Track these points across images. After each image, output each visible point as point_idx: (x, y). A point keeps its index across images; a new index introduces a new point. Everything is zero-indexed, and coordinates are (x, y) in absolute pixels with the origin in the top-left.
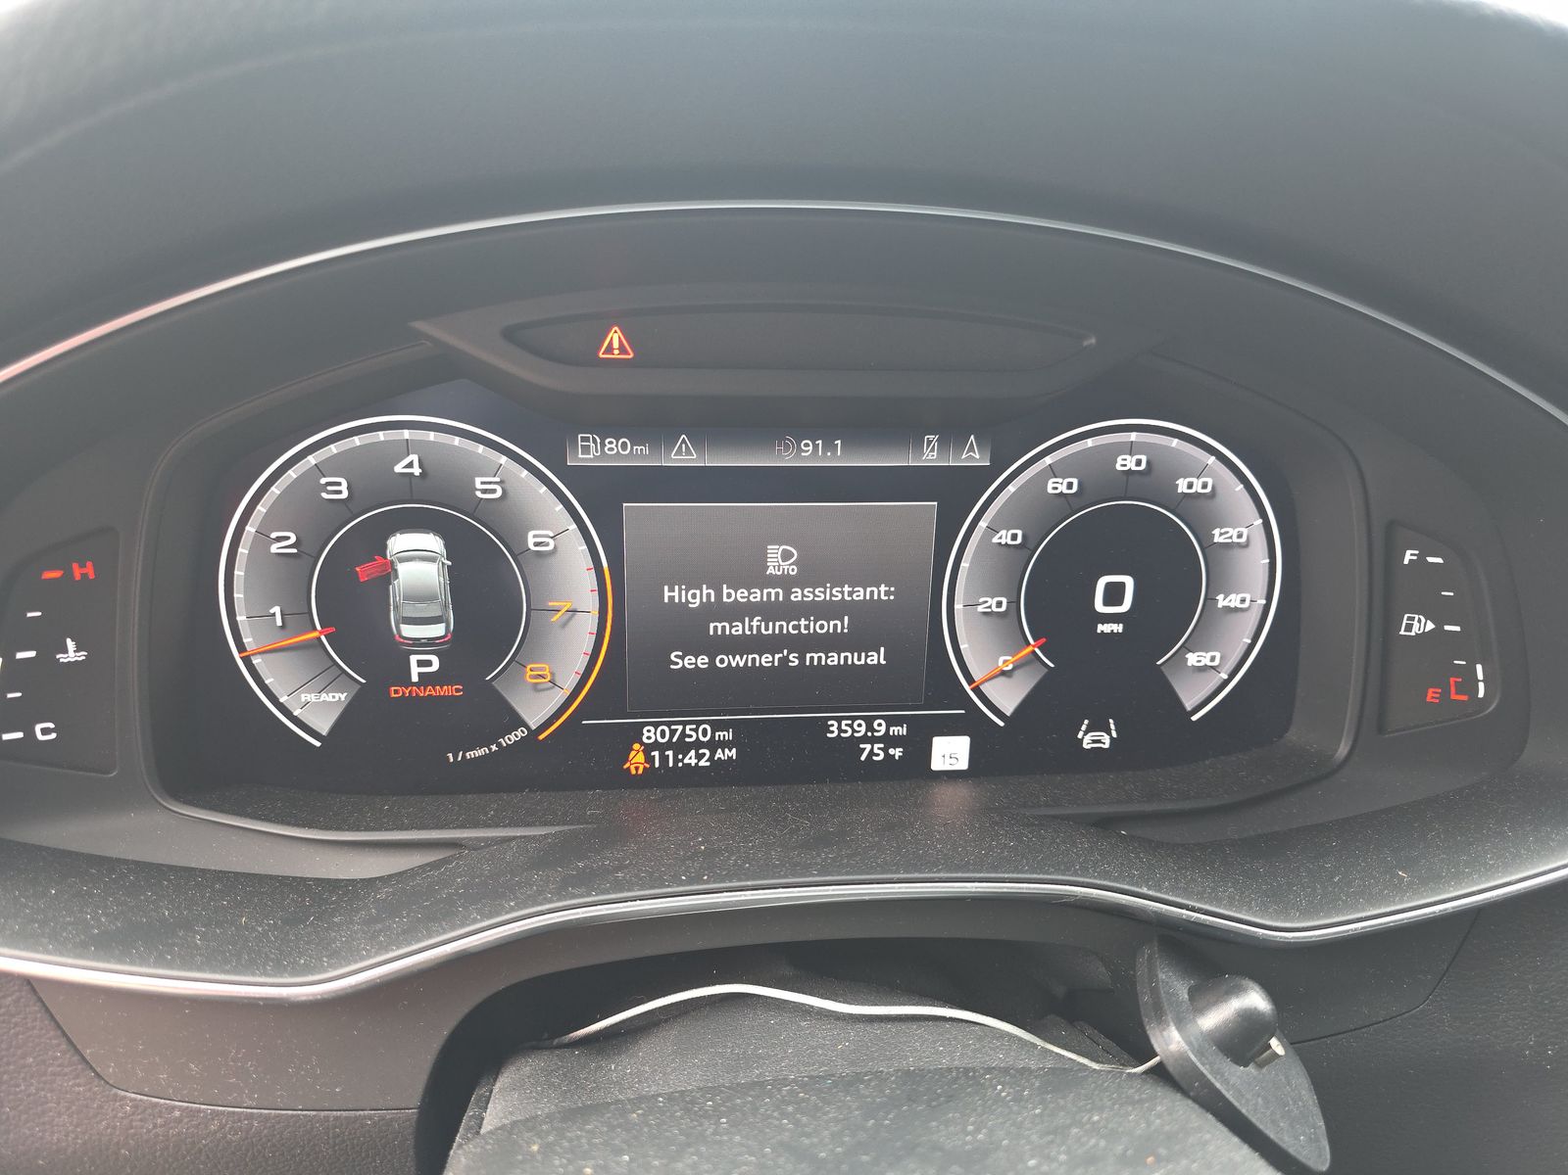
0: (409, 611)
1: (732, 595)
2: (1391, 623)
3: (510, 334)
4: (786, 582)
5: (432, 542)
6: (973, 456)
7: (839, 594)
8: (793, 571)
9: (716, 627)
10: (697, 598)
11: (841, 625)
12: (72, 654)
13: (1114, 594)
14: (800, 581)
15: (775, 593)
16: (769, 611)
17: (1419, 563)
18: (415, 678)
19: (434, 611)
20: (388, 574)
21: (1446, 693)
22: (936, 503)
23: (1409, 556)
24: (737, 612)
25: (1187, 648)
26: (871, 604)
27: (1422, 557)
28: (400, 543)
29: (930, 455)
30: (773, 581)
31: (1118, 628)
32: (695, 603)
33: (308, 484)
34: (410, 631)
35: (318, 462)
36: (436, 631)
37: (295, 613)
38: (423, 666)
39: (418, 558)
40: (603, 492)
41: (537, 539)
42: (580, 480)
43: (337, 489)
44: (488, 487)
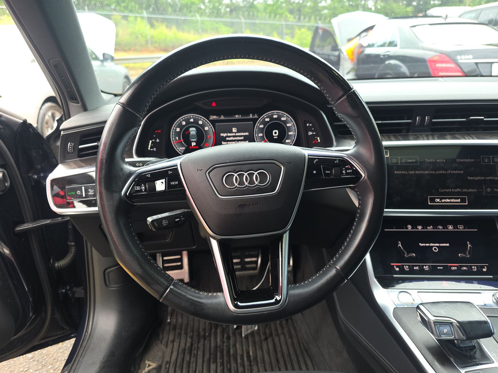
0: (192, 137)
1: (229, 135)
2: (307, 133)
3: (203, 103)
4: (235, 133)
5: (194, 129)
6: (256, 116)
7: (242, 134)
8: (236, 131)
9: (227, 139)
10: (225, 135)
11: (242, 138)
12: (158, 141)
13: (276, 133)
14: (238, 132)
15: (234, 134)
16: (234, 136)
17: (309, 126)
18: (193, 146)
19: (195, 137)
20: (189, 133)
21: (315, 142)
22: (252, 122)
23: (308, 125)
24: (230, 137)
25: (286, 140)
26: (246, 135)
27: (309, 125)
28: (191, 129)
29: (251, 116)
30: (234, 133)
31: (276, 137)
32: (225, 136)
33: (181, 122)
34: (192, 140)
35: (182, 120)
36: (195, 140)
37: (179, 138)
38: (194, 144)
39: (193, 131)
40: (213, 122)
41: (206, 128)
42: (211, 121)
43: (184, 123)
44: (200, 122)
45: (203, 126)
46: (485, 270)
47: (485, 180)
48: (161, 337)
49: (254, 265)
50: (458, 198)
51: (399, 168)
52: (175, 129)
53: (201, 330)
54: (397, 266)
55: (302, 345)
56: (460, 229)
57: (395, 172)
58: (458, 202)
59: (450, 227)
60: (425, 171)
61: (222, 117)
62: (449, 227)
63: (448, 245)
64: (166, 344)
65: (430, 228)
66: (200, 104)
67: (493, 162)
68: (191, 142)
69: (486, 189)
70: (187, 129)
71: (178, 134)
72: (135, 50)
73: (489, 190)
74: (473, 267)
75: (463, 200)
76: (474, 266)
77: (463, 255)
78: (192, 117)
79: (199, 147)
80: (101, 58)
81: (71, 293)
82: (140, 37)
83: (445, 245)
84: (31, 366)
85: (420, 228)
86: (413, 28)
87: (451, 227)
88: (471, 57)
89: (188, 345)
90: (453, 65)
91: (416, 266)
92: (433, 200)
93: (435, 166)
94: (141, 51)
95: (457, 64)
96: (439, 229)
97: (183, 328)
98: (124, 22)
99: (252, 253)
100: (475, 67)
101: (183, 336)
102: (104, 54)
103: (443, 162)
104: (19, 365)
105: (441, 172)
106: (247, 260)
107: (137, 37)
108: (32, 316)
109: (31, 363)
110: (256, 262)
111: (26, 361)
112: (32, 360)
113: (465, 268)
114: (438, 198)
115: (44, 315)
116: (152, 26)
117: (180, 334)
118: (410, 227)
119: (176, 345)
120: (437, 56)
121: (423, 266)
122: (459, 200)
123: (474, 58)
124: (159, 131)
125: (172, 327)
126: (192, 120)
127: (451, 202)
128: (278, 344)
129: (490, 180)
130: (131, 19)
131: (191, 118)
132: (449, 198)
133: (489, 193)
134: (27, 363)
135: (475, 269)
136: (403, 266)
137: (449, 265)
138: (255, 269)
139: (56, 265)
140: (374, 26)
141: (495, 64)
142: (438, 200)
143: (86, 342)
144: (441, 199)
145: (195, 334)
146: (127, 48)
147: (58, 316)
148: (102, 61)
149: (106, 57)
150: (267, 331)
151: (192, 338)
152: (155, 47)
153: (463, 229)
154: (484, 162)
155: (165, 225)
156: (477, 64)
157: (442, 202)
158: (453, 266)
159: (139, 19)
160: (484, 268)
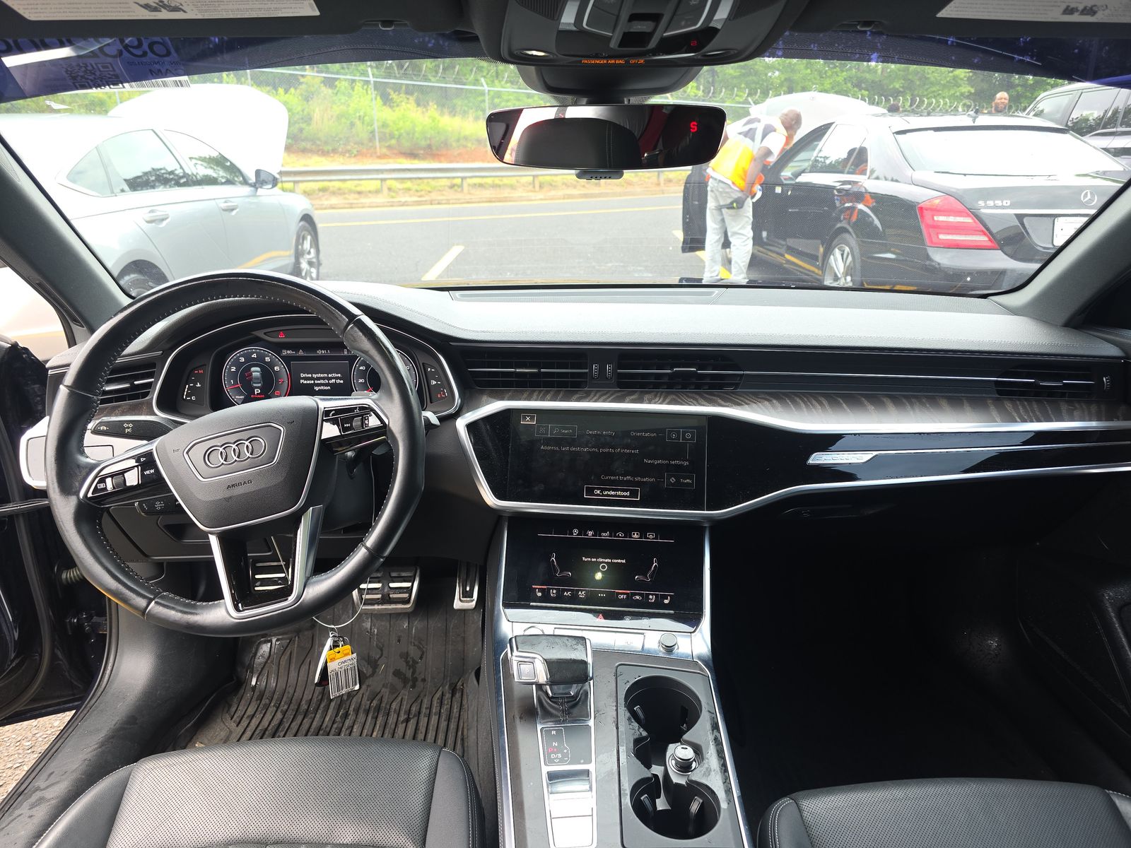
0: (255, 381)
3: (265, 334)
5: (258, 369)
12: (198, 385)
18: (256, 393)
19: (259, 381)
20: (251, 374)
22: (348, 362)
28: (253, 369)
29: (346, 352)
33: (238, 359)
34: (255, 385)
35: (239, 355)
36: (260, 385)
37: (236, 383)
38: (257, 391)
39: (256, 372)
40: (287, 360)
41: (276, 368)
42: (284, 358)
43: (243, 360)
44: (267, 359)
45: (271, 365)
46: (666, 601)
47: (668, 465)
48: (233, 709)
49: (406, 595)
50: (626, 491)
51: (548, 442)
52: (229, 367)
53: (303, 702)
54: (541, 590)
55: (460, 733)
56: (649, 538)
57: (542, 448)
58: (626, 496)
59: (636, 536)
60: (584, 448)
61: (301, 353)
62: (634, 534)
63: (624, 561)
64: (238, 720)
65: (605, 535)
66: (260, 334)
67: (684, 438)
68: (254, 388)
69: (668, 479)
70: (248, 369)
71: (233, 375)
72: (346, 153)
73: (673, 480)
74: (651, 597)
75: (634, 494)
76: (652, 595)
77: (641, 578)
78: (254, 351)
79: (266, 394)
80: (253, 179)
81: (88, 625)
82: (358, 123)
83: (619, 561)
84: (26, 760)
85: (590, 533)
86: (899, 137)
87: (637, 534)
88: (1007, 203)
89: (275, 722)
90: (968, 220)
91: (567, 591)
92: (590, 491)
93: (599, 441)
94: (360, 154)
95: (977, 217)
96: (619, 536)
97: (276, 697)
98: (326, 91)
99: (404, 574)
100: (1017, 223)
101: (272, 709)
102: (258, 173)
103: (611, 436)
104: (6, 758)
105: (606, 450)
106: (392, 585)
107: (352, 125)
108: (15, 658)
109: (28, 756)
110: (409, 590)
111: (20, 751)
112: (29, 751)
113: (637, 597)
114: (598, 489)
115: (37, 657)
116: (387, 100)
117: (267, 707)
118: (576, 531)
119: (255, 722)
120: (937, 198)
121: (578, 591)
122: (628, 494)
123: (1012, 206)
124: (201, 371)
125: (257, 694)
126: (254, 356)
127: (616, 496)
128: (423, 730)
129: (676, 465)
130: (342, 85)
131: (253, 353)
132: (614, 490)
133: (672, 484)
134: (20, 756)
135: (652, 598)
136: (549, 589)
137: (617, 591)
138: (407, 601)
139: (64, 576)
140: (831, 124)
141: (1061, 219)
142: (598, 492)
143: (95, 700)
144: (602, 490)
145: (293, 706)
146: (326, 148)
147: (64, 663)
148: (254, 186)
149: (263, 177)
150: (414, 709)
151: (284, 713)
152: (389, 147)
153: (653, 539)
154: (670, 438)
155: (159, 508)
156: (1020, 217)
157: (603, 495)
158: (622, 594)
159: (358, 86)
160: (667, 599)
